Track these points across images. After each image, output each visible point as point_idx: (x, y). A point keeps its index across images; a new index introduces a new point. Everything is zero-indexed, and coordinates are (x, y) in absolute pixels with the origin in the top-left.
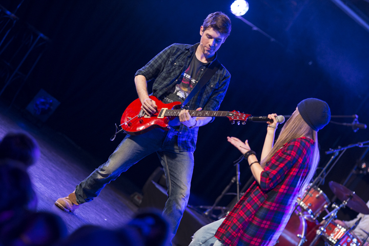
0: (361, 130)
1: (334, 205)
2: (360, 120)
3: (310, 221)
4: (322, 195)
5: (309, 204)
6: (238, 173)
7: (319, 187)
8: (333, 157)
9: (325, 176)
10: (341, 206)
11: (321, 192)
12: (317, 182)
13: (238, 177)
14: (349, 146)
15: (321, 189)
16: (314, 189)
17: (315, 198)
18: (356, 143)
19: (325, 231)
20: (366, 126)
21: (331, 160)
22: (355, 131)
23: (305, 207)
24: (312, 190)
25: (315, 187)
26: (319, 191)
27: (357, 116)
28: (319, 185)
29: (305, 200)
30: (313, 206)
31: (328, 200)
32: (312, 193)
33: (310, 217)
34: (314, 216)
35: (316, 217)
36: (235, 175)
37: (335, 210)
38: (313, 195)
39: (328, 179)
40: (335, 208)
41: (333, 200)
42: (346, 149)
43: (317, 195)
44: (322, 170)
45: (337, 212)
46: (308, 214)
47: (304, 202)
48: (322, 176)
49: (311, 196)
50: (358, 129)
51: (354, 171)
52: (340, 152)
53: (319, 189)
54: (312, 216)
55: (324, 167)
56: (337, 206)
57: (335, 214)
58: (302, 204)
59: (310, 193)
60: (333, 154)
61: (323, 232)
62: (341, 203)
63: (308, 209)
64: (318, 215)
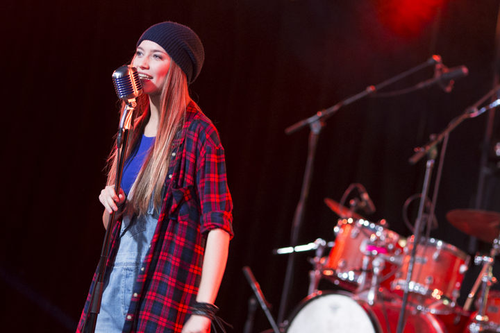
0: (459, 81)
1: (478, 259)
2: (447, 62)
3: (447, 313)
4: (444, 250)
5: (427, 281)
6: (255, 286)
7: (432, 236)
8: (429, 164)
9: (432, 209)
10: (493, 252)
11: (440, 243)
12: (422, 229)
13: (259, 294)
14: (453, 125)
15: (437, 238)
16: (424, 244)
17: (433, 264)
18: (462, 112)
19: (486, 318)
20: (465, 70)
21: (428, 172)
22: (448, 89)
23: (423, 290)
24: (421, 249)
25: (423, 239)
26: (434, 245)
27: (437, 58)
28: (428, 232)
29: (415, 277)
30: (438, 280)
31: (461, 255)
32: (424, 255)
33: (442, 307)
34: (450, 300)
35: (455, 299)
36: (252, 293)
37: (485, 267)
38: (426, 259)
39: (440, 213)
40: (482, 263)
41: (472, 247)
42: (446, 134)
43: (436, 255)
44: (419, 199)
45: (491, 269)
46: (435, 300)
47: (417, 281)
48: (426, 211)
49: (423, 262)
50: (452, 82)
51: (485, 171)
52: (439, 147)
53: (432, 240)
54: (446, 302)
55: (421, 192)
56: (486, 259)
57: (490, 275)
58: (413, 286)
59: (418, 257)
60: (426, 158)
61: (482, 323)
62: (490, 246)
63: (431, 291)
64: (456, 294)
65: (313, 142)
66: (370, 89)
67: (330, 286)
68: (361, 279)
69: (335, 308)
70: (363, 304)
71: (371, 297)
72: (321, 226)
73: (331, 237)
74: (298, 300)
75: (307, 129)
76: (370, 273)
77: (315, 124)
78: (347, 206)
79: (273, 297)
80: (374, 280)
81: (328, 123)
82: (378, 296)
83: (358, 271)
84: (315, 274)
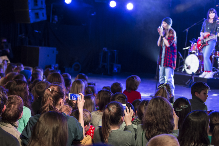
13: (181, 56)
65: (187, 33)
66: (195, 24)
67: (191, 53)
68: (196, 52)
69: (192, 56)
70: (196, 55)
71: (197, 54)
72: (189, 44)
73: (190, 46)
74: (187, 55)
75: (186, 31)
76: (197, 51)
77: (187, 30)
78: (193, 41)
79: (183, 55)
80: (198, 52)
81: (189, 30)
82: (198, 54)
83: (195, 50)
84: (189, 52)
